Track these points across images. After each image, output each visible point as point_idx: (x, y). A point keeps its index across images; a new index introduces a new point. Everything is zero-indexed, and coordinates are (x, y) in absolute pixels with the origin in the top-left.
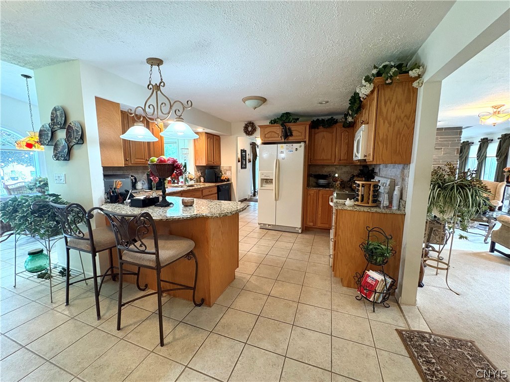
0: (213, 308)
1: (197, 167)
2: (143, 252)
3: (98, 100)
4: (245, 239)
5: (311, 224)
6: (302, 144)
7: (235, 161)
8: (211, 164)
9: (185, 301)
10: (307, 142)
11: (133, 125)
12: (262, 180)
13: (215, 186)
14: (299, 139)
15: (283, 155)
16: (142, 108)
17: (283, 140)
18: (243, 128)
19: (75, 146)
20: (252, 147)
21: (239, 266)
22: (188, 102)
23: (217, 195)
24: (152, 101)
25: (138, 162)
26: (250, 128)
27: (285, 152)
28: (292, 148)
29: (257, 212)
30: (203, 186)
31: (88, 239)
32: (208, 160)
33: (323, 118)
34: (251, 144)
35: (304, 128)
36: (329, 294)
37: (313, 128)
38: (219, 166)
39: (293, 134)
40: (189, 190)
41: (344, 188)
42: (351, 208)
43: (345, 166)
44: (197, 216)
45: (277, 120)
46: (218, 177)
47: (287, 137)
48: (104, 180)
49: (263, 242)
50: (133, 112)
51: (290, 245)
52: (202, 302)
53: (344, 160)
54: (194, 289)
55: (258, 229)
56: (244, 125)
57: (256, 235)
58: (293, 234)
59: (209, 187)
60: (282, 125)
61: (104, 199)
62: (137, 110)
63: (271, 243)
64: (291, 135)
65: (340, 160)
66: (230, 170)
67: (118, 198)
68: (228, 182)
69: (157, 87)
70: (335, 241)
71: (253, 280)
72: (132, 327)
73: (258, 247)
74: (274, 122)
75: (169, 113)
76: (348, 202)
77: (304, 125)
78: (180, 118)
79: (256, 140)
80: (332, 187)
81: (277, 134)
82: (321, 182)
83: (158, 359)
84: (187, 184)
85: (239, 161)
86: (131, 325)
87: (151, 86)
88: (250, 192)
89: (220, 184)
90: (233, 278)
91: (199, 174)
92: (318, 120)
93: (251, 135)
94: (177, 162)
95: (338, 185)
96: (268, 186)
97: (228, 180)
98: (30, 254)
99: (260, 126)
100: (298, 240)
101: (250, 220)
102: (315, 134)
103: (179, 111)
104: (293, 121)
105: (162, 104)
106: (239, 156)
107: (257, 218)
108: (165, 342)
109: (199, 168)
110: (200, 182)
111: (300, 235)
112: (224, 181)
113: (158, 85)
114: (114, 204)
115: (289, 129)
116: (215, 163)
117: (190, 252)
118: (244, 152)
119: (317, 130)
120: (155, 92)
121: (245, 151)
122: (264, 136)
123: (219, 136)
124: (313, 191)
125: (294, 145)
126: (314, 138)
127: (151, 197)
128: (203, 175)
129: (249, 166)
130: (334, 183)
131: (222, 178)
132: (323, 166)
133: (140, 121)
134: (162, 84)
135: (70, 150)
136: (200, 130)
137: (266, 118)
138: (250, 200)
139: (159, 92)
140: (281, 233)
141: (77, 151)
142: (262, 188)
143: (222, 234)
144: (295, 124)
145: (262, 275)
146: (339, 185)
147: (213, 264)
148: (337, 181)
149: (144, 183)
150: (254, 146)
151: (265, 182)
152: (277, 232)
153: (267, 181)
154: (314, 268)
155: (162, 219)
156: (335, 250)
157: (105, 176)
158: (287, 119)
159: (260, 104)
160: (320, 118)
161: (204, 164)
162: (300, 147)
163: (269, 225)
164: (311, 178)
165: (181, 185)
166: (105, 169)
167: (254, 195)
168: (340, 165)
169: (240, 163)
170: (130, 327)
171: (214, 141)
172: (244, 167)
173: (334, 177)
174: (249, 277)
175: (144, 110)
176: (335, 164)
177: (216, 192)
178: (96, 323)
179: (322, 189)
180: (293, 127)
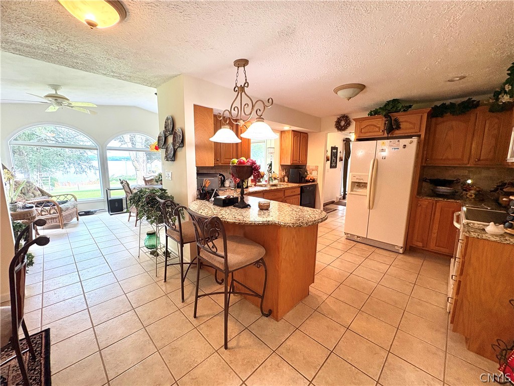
0: (281, 323)
1: (282, 166)
2: (215, 253)
3: (196, 107)
4: (327, 249)
5: (420, 244)
6: (415, 139)
7: (322, 159)
8: (297, 163)
9: (253, 306)
10: (423, 136)
11: (221, 128)
12: (353, 183)
13: (299, 187)
14: (409, 132)
15: (384, 154)
16: (228, 111)
17: (386, 135)
18: (335, 123)
19: (178, 149)
20: (345, 144)
21: (315, 281)
22: (269, 100)
23: (299, 196)
24: (237, 104)
25: (226, 162)
26: (342, 123)
27: (386, 150)
28: (398, 145)
29: (344, 218)
30: (286, 186)
31: (178, 232)
32: (293, 159)
33: (453, 101)
34: (344, 141)
35: (420, 117)
36: (442, 354)
37: (434, 117)
38: (306, 165)
39: (401, 126)
40: (271, 190)
41: (482, 201)
42: (498, 239)
43: (488, 169)
44: (269, 223)
45: (379, 111)
46: (302, 177)
47: (392, 130)
48: (197, 178)
49: (348, 257)
50: (222, 115)
51: (384, 267)
52: (269, 313)
53: (487, 160)
54: (262, 297)
55: (343, 239)
56: (336, 120)
57: (340, 246)
58: (391, 253)
59: (292, 188)
60: (386, 116)
61: (196, 195)
62: (225, 113)
63: (359, 260)
64: (398, 128)
65: (479, 160)
66: (317, 170)
67: (206, 195)
68: (313, 183)
69: (242, 89)
70: (460, 282)
71: (330, 302)
72: (206, 319)
73: (342, 262)
74: (374, 113)
75: (251, 114)
76: (491, 228)
77: (419, 113)
78: (260, 118)
79: (351, 136)
80: (461, 197)
81: (378, 127)
82: (441, 190)
83: (220, 362)
84: (271, 183)
85: (328, 160)
86: (204, 316)
87: (236, 89)
88: (339, 194)
89: (304, 185)
90: (305, 293)
91: (283, 173)
92: (444, 104)
93: (344, 130)
94: (255, 164)
95: (471, 196)
96: (361, 191)
97: (314, 181)
98: (148, 234)
99: (355, 120)
100: (396, 262)
101: (335, 227)
102: (436, 124)
103: (260, 110)
104: (402, 110)
105: (245, 105)
106: (329, 154)
107: (344, 226)
108: (229, 345)
109: (283, 167)
110: (284, 181)
111: (401, 256)
112: (309, 182)
113: (243, 86)
114: (202, 201)
115: (396, 120)
116: (300, 162)
117: (260, 260)
118: (334, 149)
119: (440, 119)
120: (240, 94)
121: (336, 149)
122: (359, 131)
123: (307, 133)
124: (426, 201)
125: (401, 140)
126: (435, 131)
127: (232, 197)
128: (288, 175)
129: (340, 165)
130: (464, 192)
131: (307, 178)
132: (446, 168)
133: (227, 124)
134: (246, 85)
135: (175, 151)
136: (287, 128)
137: (364, 109)
138: (339, 203)
139: (243, 93)
140: (373, 249)
141: (180, 153)
142: (352, 193)
143: (296, 245)
144: (406, 113)
145: (342, 299)
146: (474, 196)
147: (283, 277)
148: (470, 190)
149: (231, 181)
150: (347, 142)
151: (357, 185)
152: (368, 246)
153: (360, 185)
154: (419, 307)
155: (235, 223)
156: (458, 293)
157: (198, 174)
158: (393, 107)
159: (357, 92)
160: (448, 102)
161: (289, 163)
162: (410, 143)
163: (358, 237)
164: (424, 184)
165: (264, 185)
166: (198, 168)
167: (344, 198)
168: (478, 168)
169: (329, 162)
170: (204, 318)
171: (301, 139)
172: (334, 165)
173: (464, 183)
174: (325, 297)
175: (230, 113)
176: (469, 165)
177: (299, 193)
178: (180, 305)
179: (440, 199)
180: (401, 117)
